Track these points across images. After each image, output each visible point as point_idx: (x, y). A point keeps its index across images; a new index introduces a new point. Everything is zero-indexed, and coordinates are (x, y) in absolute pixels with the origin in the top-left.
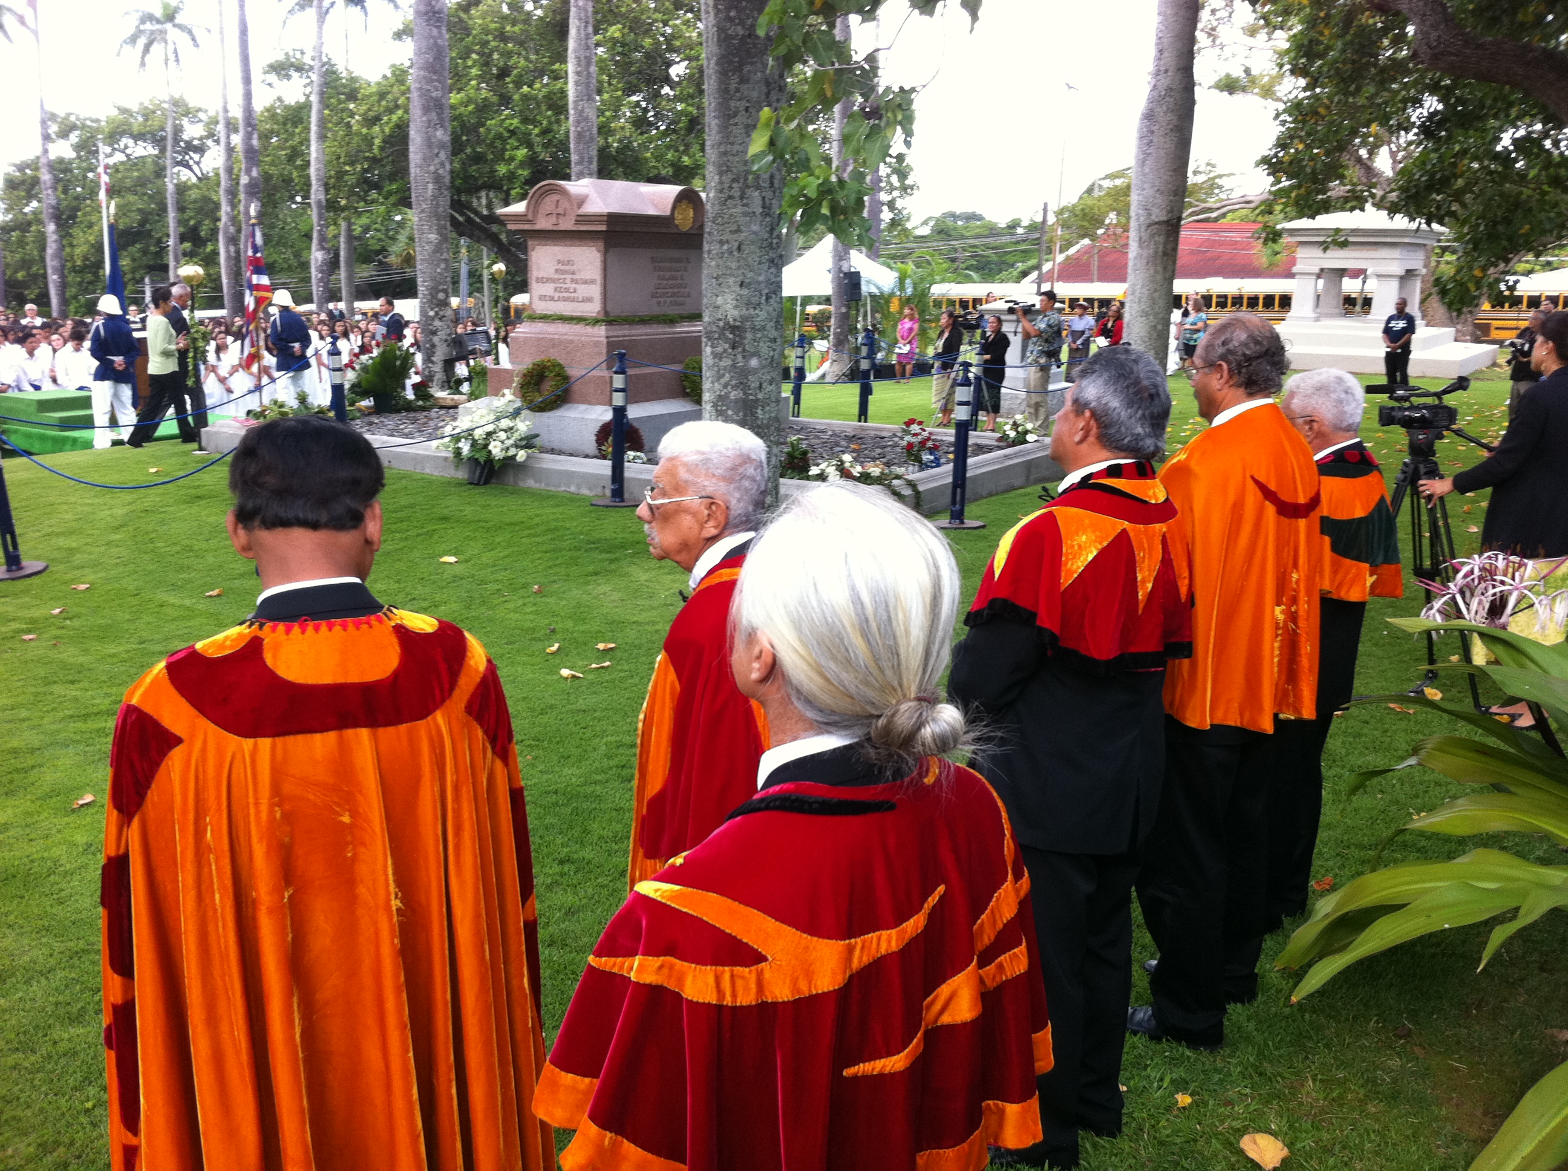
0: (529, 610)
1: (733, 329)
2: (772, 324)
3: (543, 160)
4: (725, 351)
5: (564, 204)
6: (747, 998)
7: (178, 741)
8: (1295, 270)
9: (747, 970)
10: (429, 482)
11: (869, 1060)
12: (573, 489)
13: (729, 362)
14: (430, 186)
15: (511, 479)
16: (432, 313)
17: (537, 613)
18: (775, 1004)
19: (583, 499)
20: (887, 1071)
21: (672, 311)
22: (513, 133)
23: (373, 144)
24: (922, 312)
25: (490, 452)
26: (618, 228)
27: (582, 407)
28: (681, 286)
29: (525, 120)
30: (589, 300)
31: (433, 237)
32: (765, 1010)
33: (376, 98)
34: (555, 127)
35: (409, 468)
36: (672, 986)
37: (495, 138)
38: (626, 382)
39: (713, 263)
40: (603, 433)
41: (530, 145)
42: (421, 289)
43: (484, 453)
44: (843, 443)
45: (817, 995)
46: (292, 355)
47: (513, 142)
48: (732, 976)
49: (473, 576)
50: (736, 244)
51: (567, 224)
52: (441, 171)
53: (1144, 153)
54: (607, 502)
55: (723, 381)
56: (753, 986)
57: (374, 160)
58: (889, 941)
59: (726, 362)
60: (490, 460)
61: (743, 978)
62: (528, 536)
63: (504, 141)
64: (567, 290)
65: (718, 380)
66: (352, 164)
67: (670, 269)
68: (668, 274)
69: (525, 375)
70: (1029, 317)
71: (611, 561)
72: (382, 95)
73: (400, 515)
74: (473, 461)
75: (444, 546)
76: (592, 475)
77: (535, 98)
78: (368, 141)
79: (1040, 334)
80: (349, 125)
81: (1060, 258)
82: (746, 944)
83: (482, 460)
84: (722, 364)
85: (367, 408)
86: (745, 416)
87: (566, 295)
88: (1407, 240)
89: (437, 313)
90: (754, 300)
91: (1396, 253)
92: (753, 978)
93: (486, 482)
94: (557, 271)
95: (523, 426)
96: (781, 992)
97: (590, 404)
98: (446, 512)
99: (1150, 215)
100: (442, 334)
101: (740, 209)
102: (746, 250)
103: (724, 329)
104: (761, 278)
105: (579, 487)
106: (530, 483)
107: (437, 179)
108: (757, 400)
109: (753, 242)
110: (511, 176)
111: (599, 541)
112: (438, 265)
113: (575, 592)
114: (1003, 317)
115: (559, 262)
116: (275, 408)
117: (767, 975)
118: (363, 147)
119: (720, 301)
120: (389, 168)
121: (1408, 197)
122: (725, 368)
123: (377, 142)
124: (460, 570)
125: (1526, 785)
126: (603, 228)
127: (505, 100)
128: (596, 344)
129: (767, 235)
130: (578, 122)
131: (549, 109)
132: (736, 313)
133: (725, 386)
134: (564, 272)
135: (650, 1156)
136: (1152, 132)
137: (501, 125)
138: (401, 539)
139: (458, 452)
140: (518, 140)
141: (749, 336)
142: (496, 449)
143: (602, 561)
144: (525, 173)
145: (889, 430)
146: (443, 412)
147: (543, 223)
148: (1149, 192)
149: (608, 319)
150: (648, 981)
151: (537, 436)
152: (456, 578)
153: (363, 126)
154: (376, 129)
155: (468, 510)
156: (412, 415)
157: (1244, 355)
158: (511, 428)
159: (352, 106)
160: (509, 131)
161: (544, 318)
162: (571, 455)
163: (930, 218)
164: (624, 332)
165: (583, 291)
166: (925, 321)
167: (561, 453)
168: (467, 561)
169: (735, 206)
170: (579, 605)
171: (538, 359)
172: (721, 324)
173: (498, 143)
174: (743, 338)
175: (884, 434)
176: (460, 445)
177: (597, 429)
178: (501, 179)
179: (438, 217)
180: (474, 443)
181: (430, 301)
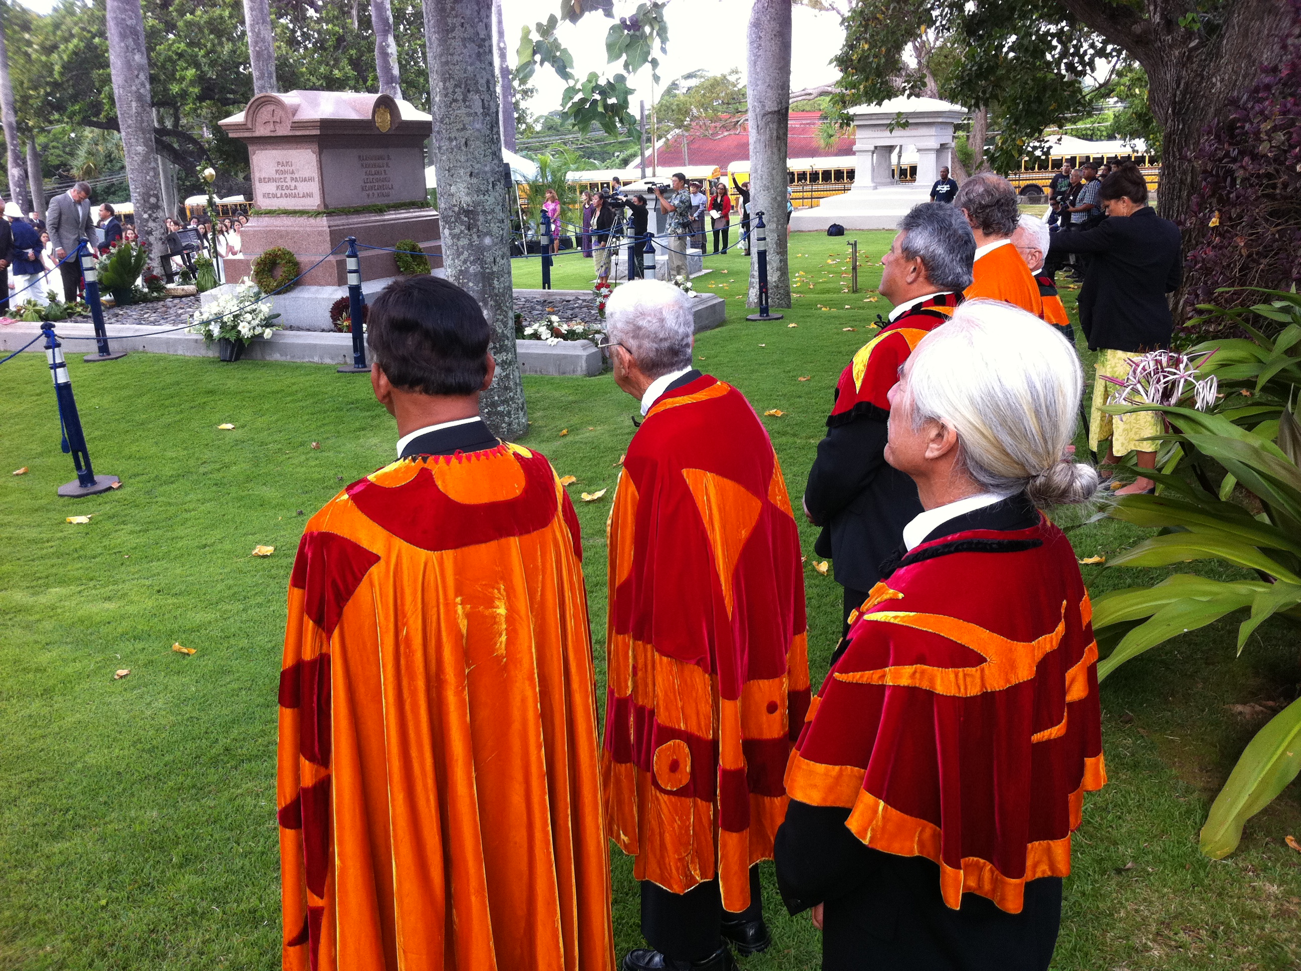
0: (313, 463)
1: (467, 213)
2: (500, 207)
3: (210, 78)
4: (462, 232)
5: (279, 113)
6: (974, 691)
7: (377, 558)
8: (855, 148)
9: (974, 669)
10: (185, 363)
11: (1040, 731)
12: (316, 359)
13: (466, 242)
14: (134, 104)
15: (259, 355)
16: (146, 216)
17: (321, 466)
18: (993, 693)
19: (328, 367)
20: (1053, 737)
21: (379, 202)
22: (181, 55)
23: (53, 70)
24: (561, 196)
25: (239, 332)
26: (330, 132)
27: (314, 288)
28: (385, 180)
29: (191, 44)
30: (310, 195)
31: (140, 149)
32: (987, 698)
33: (50, 28)
34: (219, 49)
35: (163, 351)
36: (925, 685)
37: (165, 61)
38: (359, 264)
39: (444, 158)
40: (338, 309)
41: (197, 65)
42: (134, 195)
43: (234, 333)
44: (539, 307)
45: (1020, 683)
46: (27, 260)
47: (182, 63)
48: (965, 675)
49: (253, 439)
50: (464, 140)
51: (284, 130)
52: (142, 91)
53: (755, 55)
54: (352, 368)
55: (462, 258)
56: (978, 681)
57: (56, 85)
58: (1051, 642)
59: (464, 242)
60: (239, 340)
61: (972, 676)
62: (291, 401)
63: (174, 63)
64: (288, 188)
65: (458, 257)
66: (35, 88)
67: (375, 166)
68: (373, 170)
69: (258, 264)
70: (665, 195)
71: (373, 418)
72: (57, 26)
73: (168, 391)
74: (224, 341)
75: (218, 416)
76: (332, 346)
77: (197, 25)
78: (49, 68)
79: (675, 210)
80: (27, 54)
81: (659, 144)
82: (972, 650)
83: (232, 339)
84: (461, 243)
85: (108, 301)
86: (484, 286)
87: (288, 192)
88: (940, 120)
89: (150, 216)
90: (483, 188)
91: (932, 131)
92: (978, 674)
93: (237, 359)
94: (277, 171)
95: (265, 308)
96: (996, 684)
97: (320, 285)
98: (210, 386)
99: (764, 106)
100: (157, 234)
101: (464, 110)
102: (473, 144)
103: (459, 213)
104: (487, 169)
105: (321, 357)
106: (277, 356)
107: (140, 98)
108: (493, 273)
109: (477, 138)
110: (184, 94)
111: (357, 401)
112: (148, 173)
113: (349, 446)
114: (645, 196)
115: (278, 163)
116: (31, 307)
117: (987, 672)
118: (44, 73)
119: (453, 189)
120: (71, 91)
121: (963, 84)
122: (463, 247)
123: (57, 68)
124: (239, 434)
125: (1196, 524)
126: (318, 132)
127: (170, 26)
128: (320, 233)
129: (488, 132)
130: (256, 43)
131: (211, 32)
132: (468, 199)
133: (465, 262)
134: (283, 172)
135: (906, 816)
136: (760, 38)
137: (169, 50)
138: (178, 413)
139: (209, 335)
140: (187, 61)
141: (481, 218)
142: (245, 329)
143: (364, 418)
144: (196, 90)
145: (571, 294)
146: (177, 301)
147: (261, 131)
148: (761, 87)
149: (328, 211)
150: (906, 684)
151: (279, 315)
152: (237, 442)
153: (41, 54)
154: (55, 56)
155: (231, 384)
156: (150, 305)
157: (980, 203)
158: (254, 311)
159: (27, 36)
160: (177, 54)
161: (270, 213)
162: (309, 330)
163: (541, 117)
164: (341, 221)
165: (303, 187)
166: (564, 203)
167: (299, 329)
168: (243, 427)
169: (459, 108)
170: (357, 456)
171: (269, 249)
172: (456, 209)
173: (169, 65)
174: (476, 220)
175: (568, 298)
176: (211, 327)
177: (331, 306)
178: (174, 97)
179: (143, 131)
180: (223, 326)
181: (144, 206)
